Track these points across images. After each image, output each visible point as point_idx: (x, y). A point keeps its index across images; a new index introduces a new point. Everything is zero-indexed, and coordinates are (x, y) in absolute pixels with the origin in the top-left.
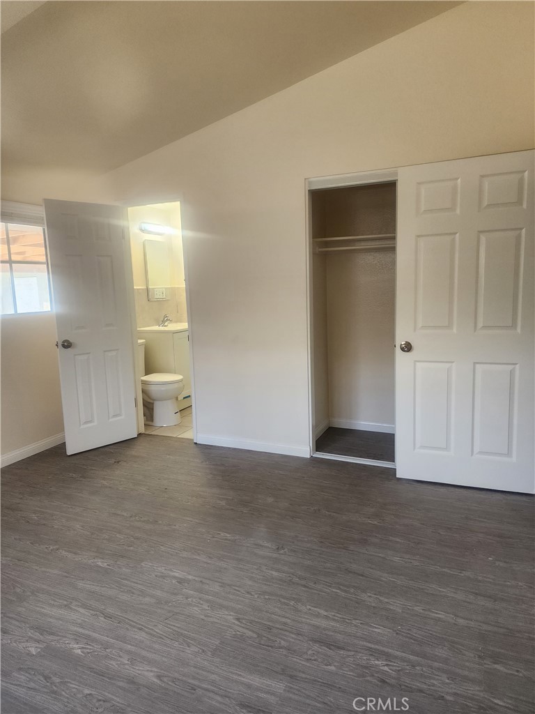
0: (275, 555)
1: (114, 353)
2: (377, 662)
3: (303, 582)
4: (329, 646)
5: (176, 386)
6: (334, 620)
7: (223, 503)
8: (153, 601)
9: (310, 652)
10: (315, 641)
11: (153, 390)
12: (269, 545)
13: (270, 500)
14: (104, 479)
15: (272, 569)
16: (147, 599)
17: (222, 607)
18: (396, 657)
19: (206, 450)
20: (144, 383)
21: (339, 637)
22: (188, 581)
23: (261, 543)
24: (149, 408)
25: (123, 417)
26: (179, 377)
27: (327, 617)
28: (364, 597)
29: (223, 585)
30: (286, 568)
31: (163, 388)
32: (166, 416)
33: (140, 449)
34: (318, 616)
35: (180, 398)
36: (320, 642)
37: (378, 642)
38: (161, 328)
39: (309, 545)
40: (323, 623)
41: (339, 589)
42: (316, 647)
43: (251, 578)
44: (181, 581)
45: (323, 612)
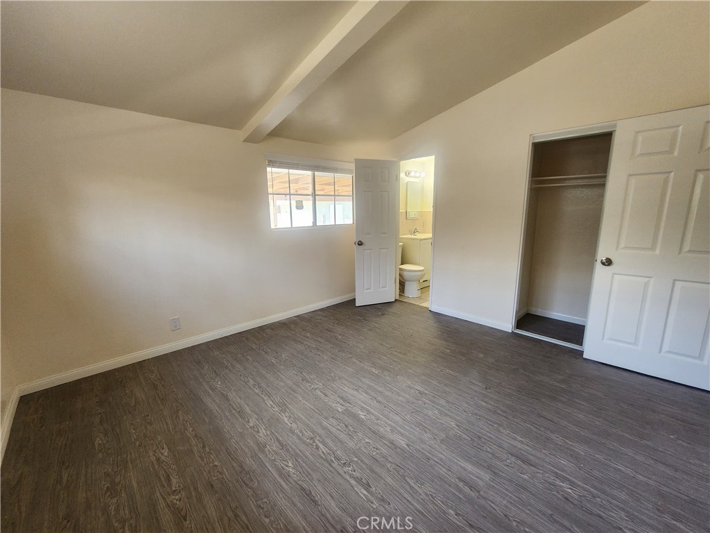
0: (484, 392)
1: (385, 250)
2: (561, 484)
3: (504, 414)
4: (523, 461)
5: (419, 273)
6: (528, 445)
7: (448, 351)
8: (404, 400)
9: (508, 461)
10: (512, 454)
11: (406, 274)
12: (480, 384)
13: (481, 355)
14: (376, 323)
15: (482, 400)
16: (401, 398)
17: (446, 415)
18: (578, 486)
19: (437, 316)
20: (401, 269)
21: (531, 457)
22: (426, 394)
23: (474, 382)
24: (402, 285)
25: (387, 288)
26: (422, 268)
27: (522, 442)
28: (553, 436)
29: (448, 402)
30: (492, 403)
31: (412, 274)
32: (412, 291)
33: (396, 309)
34: (515, 439)
35: (421, 281)
36: (517, 457)
37: (563, 470)
38: (413, 237)
39: (509, 391)
40: (519, 445)
41: (532, 425)
42: (513, 459)
43: (467, 403)
44: (420, 393)
45: (519, 438)
